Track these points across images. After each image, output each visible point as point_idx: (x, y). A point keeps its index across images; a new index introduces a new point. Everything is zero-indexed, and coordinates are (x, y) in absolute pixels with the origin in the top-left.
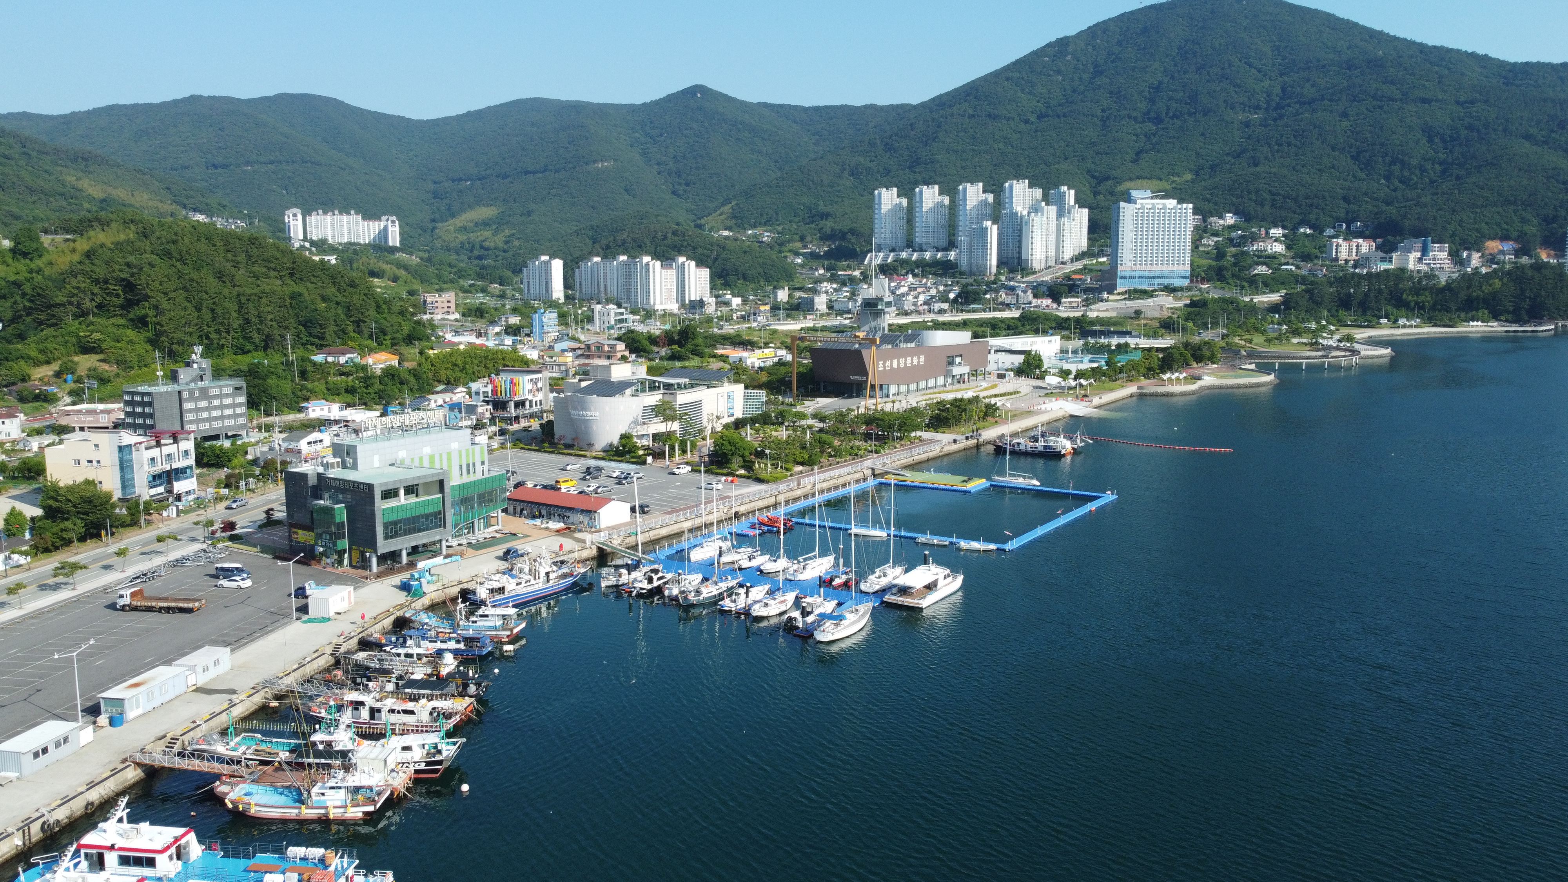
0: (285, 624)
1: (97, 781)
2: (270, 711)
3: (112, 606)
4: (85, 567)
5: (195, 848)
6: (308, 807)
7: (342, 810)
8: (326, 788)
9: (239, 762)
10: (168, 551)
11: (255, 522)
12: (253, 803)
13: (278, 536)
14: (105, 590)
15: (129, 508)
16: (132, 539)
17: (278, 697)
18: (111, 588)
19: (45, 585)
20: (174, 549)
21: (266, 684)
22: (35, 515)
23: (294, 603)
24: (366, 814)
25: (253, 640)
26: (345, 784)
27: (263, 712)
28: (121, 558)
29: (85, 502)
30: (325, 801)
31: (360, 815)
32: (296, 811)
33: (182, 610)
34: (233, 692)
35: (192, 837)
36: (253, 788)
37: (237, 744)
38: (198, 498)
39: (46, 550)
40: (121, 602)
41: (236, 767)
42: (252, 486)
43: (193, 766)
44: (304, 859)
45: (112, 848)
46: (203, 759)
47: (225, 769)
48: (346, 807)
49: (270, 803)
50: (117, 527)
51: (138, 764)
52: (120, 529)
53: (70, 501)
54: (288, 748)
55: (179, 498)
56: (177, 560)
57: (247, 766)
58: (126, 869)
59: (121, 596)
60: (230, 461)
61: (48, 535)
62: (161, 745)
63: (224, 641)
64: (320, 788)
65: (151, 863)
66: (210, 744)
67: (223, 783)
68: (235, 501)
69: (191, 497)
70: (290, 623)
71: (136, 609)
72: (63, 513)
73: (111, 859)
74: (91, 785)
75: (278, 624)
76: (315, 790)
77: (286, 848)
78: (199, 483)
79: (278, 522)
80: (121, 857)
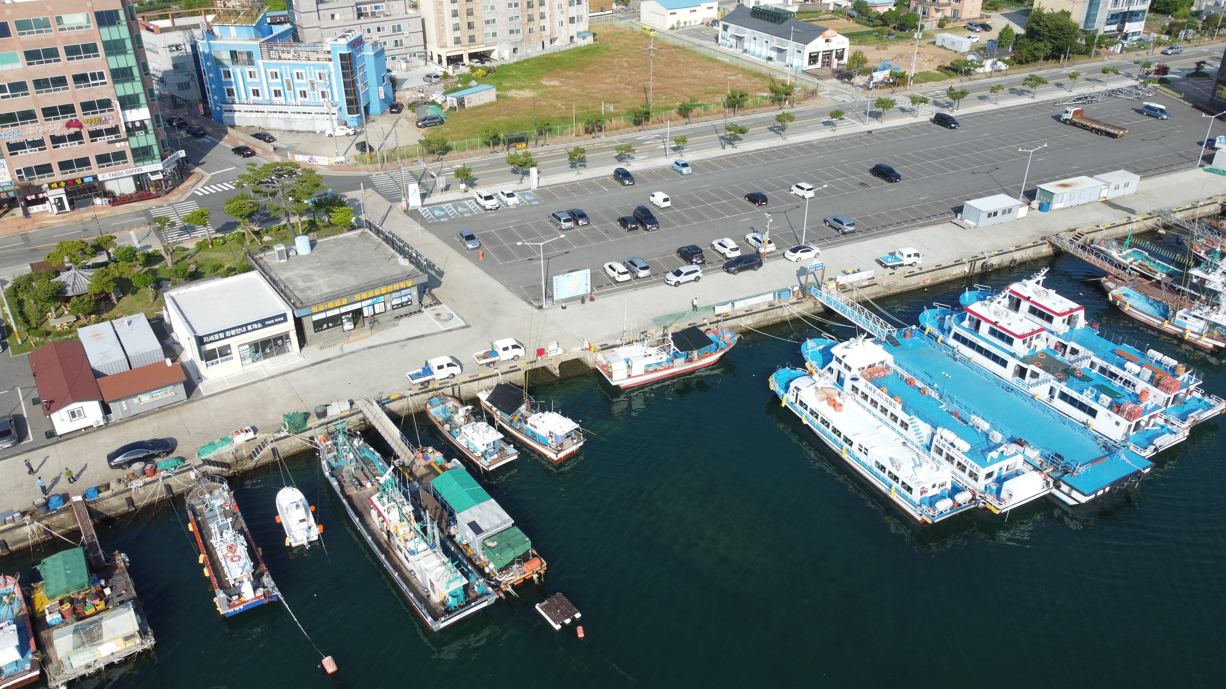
0: (1189, 167)
1: (1023, 246)
2: (1156, 236)
3: (1058, 118)
4: (1046, 83)
5: (1081, 322)
6: (1169, 323)
7: (1197, 336)
8: (1190, 315)
9: (1124, 269)
10: (1107, 81)
11: (1184, 70)
12: (1128, 303)
13: (1203, 87)
14: (1055, 103)
15: (1086, 40)
16: (1082, 65)
17: (1166, 227)
18: (1059, 102)
19: (1014, 89)
20: (1113, 81)
21: (1160, 213)
22: (1019, 33)
23: (1203, 151)
24: (1215, 346)
25: (1159, 174)
26: (1207, 318)
27: (1150, 234)
28: (1072, 81)
29: (1057, 29)
30: (1185, 324)
31: (1211, 346)
32: (1160, 322)
33: (1108, 134)
34: (1133, 212)
35: (1081, 313)
36: (1131, 292)
37: (1128, 255)
38: (1140, 40)
39: (1020, 62)
40: (1065, 116)
41: (1122, 272)
42: (1190, 37)
43: (1090, 259)
44: (1159, 362)
45: (1028, 299)
46: (1099, 257)
47: (1113, 270)
48: (1201, 335)
49: (1141, 308)
50: (1073, 53)
51: (1052, 245)
52: (1076, 56)
53: (1047, 26)
54: (1166, 271)
55: (1125, 37)
56: (1113, 91)
57: (1130, 274)
58: (1032, 317)
59: (1067, 112)
60: (1176, 10)
61: (1024, 51)
62: (1070, 236)
63: (1135, 168)
64: (1185, 313)
65: (1050, 319)
66: (1108, 248)
67: (1110, 280)
68: (1171, 48)
69: (1135, 38)
70: (1193, 167)
71: (1074, 124)
72: (1039, 35)
73: (1025, 306)
74: (1019, 249)
75: (1182, 166)
76: (1180, 313)
77: (1148, 349)
78: (1146, 27)
79: (1206, 75)
80: (1031, 307)
